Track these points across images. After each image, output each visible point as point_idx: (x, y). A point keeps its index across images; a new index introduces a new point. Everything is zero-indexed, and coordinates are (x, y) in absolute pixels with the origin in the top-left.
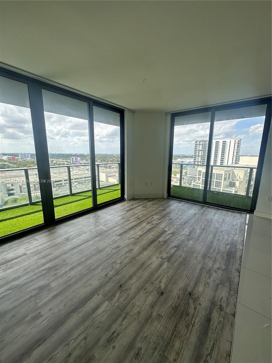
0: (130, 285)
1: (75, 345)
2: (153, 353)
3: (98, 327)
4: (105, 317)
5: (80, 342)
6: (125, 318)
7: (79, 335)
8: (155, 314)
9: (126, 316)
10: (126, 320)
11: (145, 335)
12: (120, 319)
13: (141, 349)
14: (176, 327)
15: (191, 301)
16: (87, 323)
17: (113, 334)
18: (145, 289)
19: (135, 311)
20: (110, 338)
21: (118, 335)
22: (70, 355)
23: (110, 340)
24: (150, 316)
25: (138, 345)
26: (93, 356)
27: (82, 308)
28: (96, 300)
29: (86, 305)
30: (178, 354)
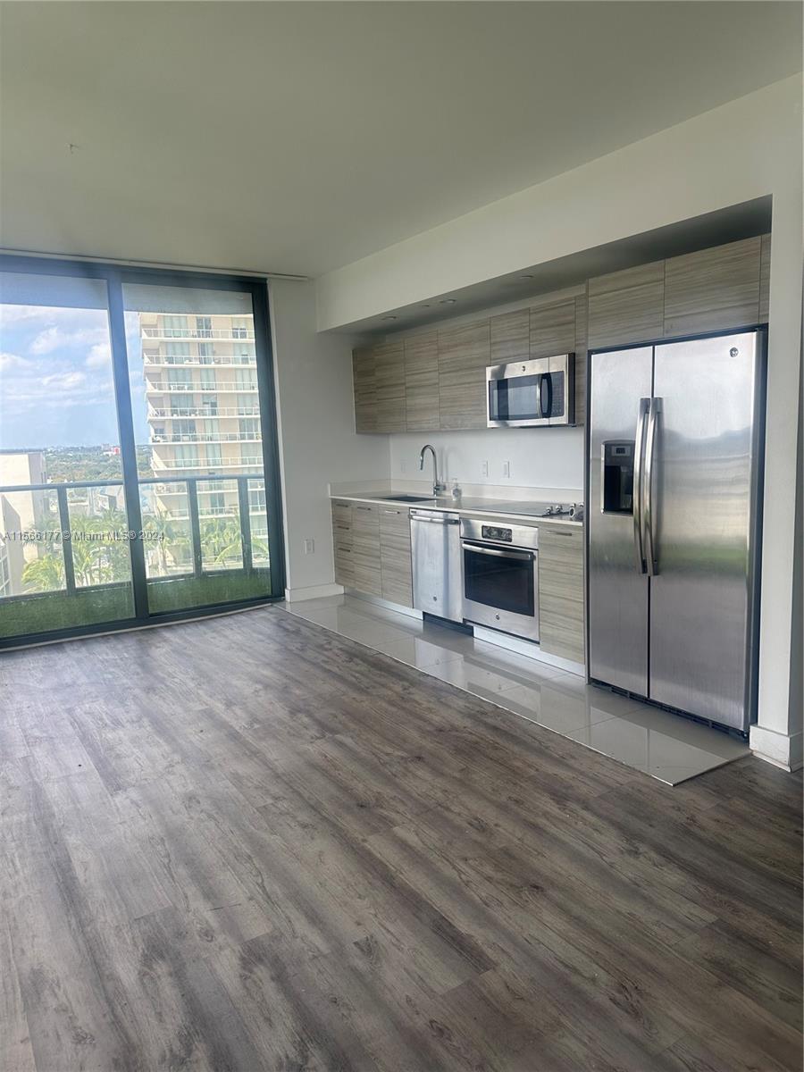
0: (368, 792)
1: (472, 873)
2: (521, 787)
3: (448, 843)
4: (432, 833)
5: (471, 867)
6: (448, 809)
7: (454, 867)
8: (457, 775)
9: (442, 807)
10: (452, 808)
11: (490, 790)
12: (446, 814)
13: (510, 798)
14: (491, 759)
15: (454, 733)
16: (433, 857)
17: (472, 825)
18: (395, 776)
19: (440, 794)
20: (477, 829)
21: (476, 819)
22: (489, 879)
23: (482, 828)
24: (460, 780)
25: (504, 799)
26: (501, 849)
27: (391, 867)
28: (378, 846)
29: (383, 860)
30: (530, 766)
